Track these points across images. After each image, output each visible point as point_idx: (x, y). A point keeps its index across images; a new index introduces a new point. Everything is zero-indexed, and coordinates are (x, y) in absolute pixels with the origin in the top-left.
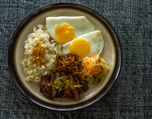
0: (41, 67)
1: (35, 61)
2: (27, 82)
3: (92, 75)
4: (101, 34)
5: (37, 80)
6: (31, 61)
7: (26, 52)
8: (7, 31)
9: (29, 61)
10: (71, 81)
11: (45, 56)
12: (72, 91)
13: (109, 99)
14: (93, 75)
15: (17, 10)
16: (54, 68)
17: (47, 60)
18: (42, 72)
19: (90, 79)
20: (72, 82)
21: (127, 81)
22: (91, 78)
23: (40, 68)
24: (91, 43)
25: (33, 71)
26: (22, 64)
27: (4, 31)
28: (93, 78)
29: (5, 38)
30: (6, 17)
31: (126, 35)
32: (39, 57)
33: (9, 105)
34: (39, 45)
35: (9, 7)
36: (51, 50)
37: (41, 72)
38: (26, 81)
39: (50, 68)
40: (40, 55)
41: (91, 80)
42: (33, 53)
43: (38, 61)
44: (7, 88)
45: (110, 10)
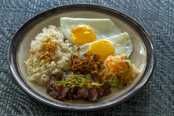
0: (50, 63)
1: (44, 58)
2: (31, 81)
3: (115, 73)
4: (129, 38)
5: (44, 78)
6: (38, 57)
7: (32, 49)
8: (10, 34)
9: (35, 58)
10: (89, 78)
11: (57, 52)
12: (89, 91)
13: (137, 108)
14: (117, 74)
15: (25, 15)
16: (67, 67)
17: (58, 56)
18: (51, 69)
19: (113, 79)
20: (89, 81)
21: (162, 91)
22: (115, 79)
23: (49, 65)
24: (116, 46)
25: (40, 68)
26: (25, 64)
27: (6, 34)
28: (117, 79)
29: (6, 41)
30: (10, 21)
31: (161, 45)
32: (49, 53)
33: (4, 109)
34: (50, 41)
35: (15, 11)
36: (64, 48)
37: (49, 69)
38: (29, 80)
39: (62, 66)
40: (50, 50)
41: (114, 81)
42: (42, 49)
43: (46, 57)
44: (3, 91)
45: (142, 20)
